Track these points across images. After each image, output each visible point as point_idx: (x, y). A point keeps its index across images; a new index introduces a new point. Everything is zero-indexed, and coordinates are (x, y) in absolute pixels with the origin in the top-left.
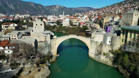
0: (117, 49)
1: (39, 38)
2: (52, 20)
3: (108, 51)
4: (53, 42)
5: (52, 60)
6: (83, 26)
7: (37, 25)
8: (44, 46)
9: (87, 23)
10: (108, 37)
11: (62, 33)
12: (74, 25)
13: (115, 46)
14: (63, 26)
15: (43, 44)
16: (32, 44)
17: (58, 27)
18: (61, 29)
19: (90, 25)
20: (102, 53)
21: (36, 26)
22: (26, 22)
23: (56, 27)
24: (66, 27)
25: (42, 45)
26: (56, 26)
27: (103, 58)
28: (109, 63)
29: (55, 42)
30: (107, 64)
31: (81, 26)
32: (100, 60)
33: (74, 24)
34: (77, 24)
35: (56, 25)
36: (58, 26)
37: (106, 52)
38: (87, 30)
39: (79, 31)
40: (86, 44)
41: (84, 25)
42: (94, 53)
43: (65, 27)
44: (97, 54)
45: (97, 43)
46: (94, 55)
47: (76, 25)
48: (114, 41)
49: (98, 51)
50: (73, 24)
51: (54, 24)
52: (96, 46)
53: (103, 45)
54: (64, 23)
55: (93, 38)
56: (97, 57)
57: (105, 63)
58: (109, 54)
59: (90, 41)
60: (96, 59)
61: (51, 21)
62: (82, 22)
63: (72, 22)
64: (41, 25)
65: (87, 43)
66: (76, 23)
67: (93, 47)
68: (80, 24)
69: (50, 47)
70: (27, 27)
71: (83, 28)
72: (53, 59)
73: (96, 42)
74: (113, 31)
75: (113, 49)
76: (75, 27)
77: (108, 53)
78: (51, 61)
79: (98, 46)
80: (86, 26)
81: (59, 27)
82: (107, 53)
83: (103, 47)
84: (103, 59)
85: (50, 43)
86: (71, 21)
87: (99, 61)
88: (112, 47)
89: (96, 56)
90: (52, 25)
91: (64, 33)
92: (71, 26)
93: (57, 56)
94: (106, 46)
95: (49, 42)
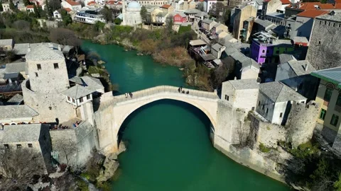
0: (306, 140)
1: (53, 110)
2: (89, 4)
3: (275, 142)
4: (102, 118)
5: (106, 174)
6: (181, 28)
7: (39, 66)
8: (75, 140)
9: (191, 17)
10: (276, 104)
11: (121, 46)
12: (155, 24)
13: (298, 133)
14: (124, 24)
15: (70, 135)
16: (30, 145)
17: (107, 29)
18: (118, 35)
19: (200, 24)
20: (257, 145)
21: (38, 72)
22: (11, 11)
23: (103, 29)
24: (132, 28)
25: (66, 138)
26: (103, 24)
27: (256, 159)
28: (276, 172)
29: (108, 116)
30: (269, 175)
31: (176, 28)
32: (247, 162)
33: (154, 21)
34: (163, 20)
35: (103, 21)
36: (108, 26)
37: (266, 144)
38: (192, 39)
39: (169, 40)
40: (205, 112)
41: (185, 24)
42: (230, 139)
43: (129, 29)
44: (237, 142)
45: (239, 115)
46: (229, 144)
47: (161, 24)
48: (297, 117)
49: (241, 135)
50: (151, 19)
51: (96, 19)
52: (236, 123)
53: (261, 124)
54: (126, 16)
55: (227, 98)
56: (239, 152)
57: (263, 173)
58: (276, 149)
59: (215, 105)
60: (236, 158)
61: (87, 9)
62: (178, 15)
63: (150, 16)
64: (56, 66)
65: (210, 111)
66: (160, 15)
67: (226, 123)
68: (171, 21)
69: (95, 135)
70: (13, 46)
71: (183, 34)
72: (110, 170)
73: (238, 110)
74: (287, 73)
75: (293, 140)
76: (159, 30)
77: (276, 146)
78: (101, 178)
79: (243, 122)
80: (189, 26)
81: (111, 27)
82: (270, 146)
83: (260, 130)
84: (259, 162)
85: (92, 124)
86: (146, 11)
87: (245, 164)
88: (289, 134)
89: (234, 149)
90: (90, 20)
91: (128, 48)
92: (146, 27)
93: (118, 153)
94: (268, 129)
95: (91, 121)
